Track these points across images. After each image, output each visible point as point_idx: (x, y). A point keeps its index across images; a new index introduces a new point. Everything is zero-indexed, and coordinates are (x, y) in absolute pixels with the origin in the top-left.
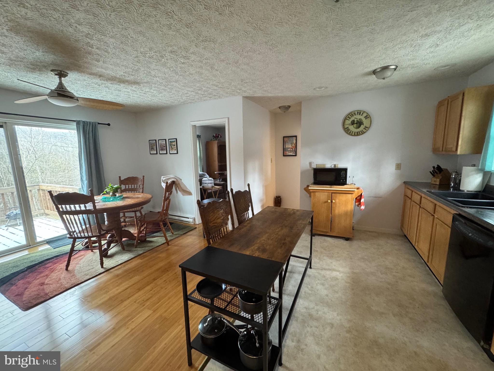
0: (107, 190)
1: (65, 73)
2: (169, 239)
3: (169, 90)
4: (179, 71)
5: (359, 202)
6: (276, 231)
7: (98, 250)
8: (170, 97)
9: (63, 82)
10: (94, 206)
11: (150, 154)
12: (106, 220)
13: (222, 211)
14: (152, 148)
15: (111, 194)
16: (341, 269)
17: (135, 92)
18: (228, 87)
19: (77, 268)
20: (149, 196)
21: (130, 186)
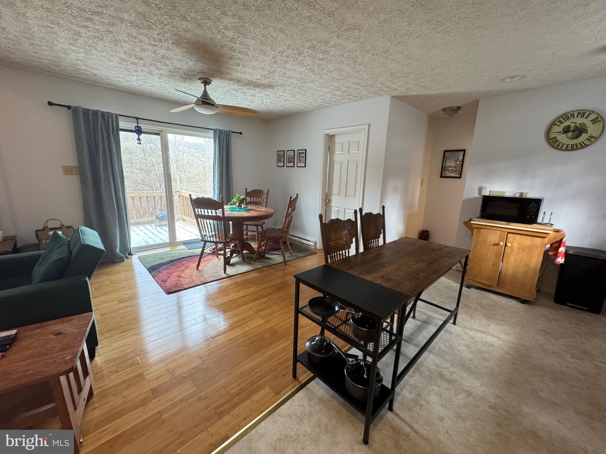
0: (235, 200)
1: (209, 81)
2: (287, 259)
3: (303, 93)
4: (316, 69)
5: (555, 251)
6: (409, 264)
7: (223, 256)
8: (304, 101)
9: (207, 90)
10: (223, 214)
11: (277, 166)
12: (231, 229)
13: (346, 232)
14: (279, 160)
15: (237, 204)
16: (502, 336)
17: (269, 97)
18: (373, 85)
19: (205, 269)
20: (272, 211)
21: (255, 199)
